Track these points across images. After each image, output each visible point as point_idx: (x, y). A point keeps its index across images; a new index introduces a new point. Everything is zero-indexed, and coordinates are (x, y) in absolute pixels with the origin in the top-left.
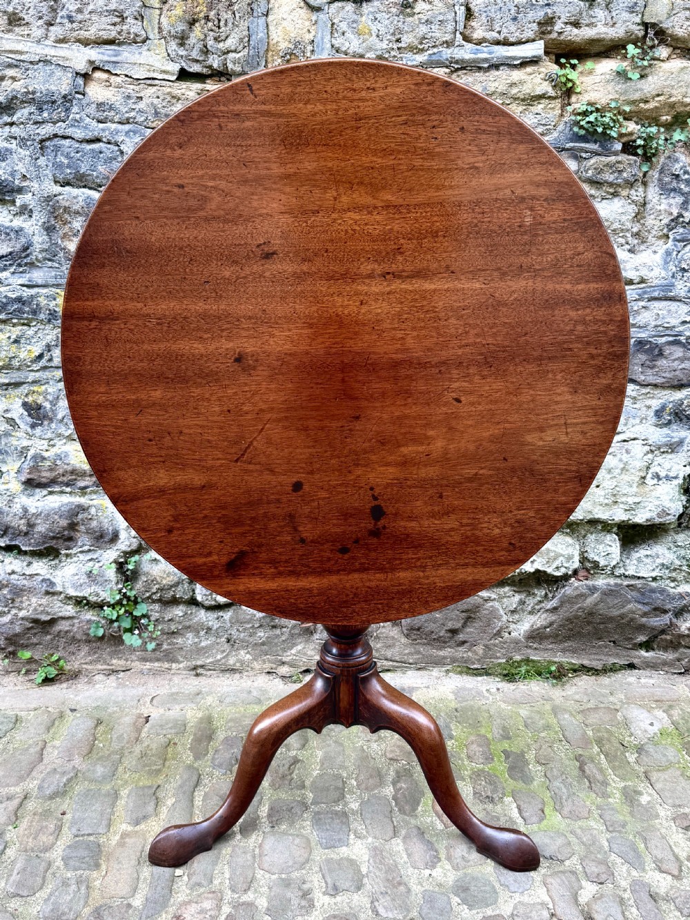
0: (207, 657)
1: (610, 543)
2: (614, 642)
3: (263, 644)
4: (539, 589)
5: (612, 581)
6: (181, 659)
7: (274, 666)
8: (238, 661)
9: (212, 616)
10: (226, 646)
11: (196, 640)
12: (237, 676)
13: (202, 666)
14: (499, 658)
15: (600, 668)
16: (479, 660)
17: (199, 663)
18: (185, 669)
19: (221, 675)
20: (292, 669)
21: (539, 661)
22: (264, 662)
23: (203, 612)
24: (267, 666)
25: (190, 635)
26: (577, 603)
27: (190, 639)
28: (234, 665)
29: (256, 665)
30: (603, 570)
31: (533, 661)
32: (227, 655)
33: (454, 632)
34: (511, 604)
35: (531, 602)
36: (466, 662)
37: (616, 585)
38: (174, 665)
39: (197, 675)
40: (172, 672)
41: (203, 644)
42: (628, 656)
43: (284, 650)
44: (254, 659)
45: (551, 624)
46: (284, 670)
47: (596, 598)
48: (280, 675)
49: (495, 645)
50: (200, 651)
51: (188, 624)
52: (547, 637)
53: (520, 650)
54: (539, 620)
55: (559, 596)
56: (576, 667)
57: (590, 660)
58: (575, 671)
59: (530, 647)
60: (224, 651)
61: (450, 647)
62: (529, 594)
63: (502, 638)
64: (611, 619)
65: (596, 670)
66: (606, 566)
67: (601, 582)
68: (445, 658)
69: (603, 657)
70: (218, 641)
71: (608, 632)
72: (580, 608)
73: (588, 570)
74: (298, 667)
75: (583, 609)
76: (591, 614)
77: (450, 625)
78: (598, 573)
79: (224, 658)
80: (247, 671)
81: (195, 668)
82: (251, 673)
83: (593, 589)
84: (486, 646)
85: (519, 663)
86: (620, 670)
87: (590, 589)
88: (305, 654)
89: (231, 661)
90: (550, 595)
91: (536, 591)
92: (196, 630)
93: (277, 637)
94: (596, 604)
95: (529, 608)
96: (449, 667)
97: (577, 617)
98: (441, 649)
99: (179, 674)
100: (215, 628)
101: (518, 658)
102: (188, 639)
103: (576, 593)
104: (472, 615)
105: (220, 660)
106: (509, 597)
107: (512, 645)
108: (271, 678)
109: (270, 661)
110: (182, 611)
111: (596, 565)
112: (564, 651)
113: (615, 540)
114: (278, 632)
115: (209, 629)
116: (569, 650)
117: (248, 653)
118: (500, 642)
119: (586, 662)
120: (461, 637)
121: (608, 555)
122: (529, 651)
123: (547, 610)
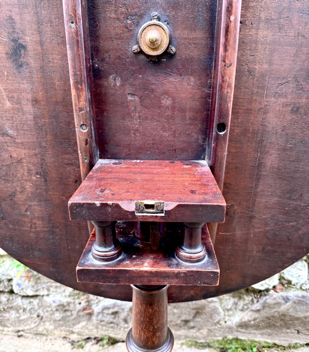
0: (26, 325)
1: (301, 268)
2: (298, 331)
3: (60, 320)
4: (247, 295)
5: (300, 293)
6: (9, 325)
7: (68, 333)
8: (45, 329)
9: (26, 301)
10: (37, 319)
11: (17, 315)
12: (44, 338)
13: (23, 331)
14: (218, 336)
15: (286, 345)
16: (204, 338)
17: (20, 329)
18: (12, 331)
19: (34, 337)
20: (79, 337)
21: (245, 340)
22: (61, 331)
23: (19, 299)
24: (63, 334)
25: (13, 312)
26: (274, 308)
27: (13, 315)
28: (43, 331)
29: (57, 332)
30: (294, 285)
31: (240, 340)
32: (38, 325)
33: (186, 322)
34: (228, 305)
35: (241, 304)
36: (195, 338)
37: (303, 297)
38: (6, 329)
39: (19, 336)
40: (4, 333)
41: (22, 318)
42: (306, 339)
43: (74, 325)
44: (56, 328)
45: (255, 319)
46: (74, 337)
47: (288, 306)
48: (72, 340)
49: (215, 329)
50: (20, 321)
51: (10, 306)
52: (252, 326)
53: (232, 332)
54: (247, 316)
55: (261, 301)
56: (270, 345)
57: (280, 341)
58: (269, 347)
59: (240, 331)
60: (35, 323)
61: (185, 329)
62: (240, 298)
63: (220, 325)
64: (298, 319)
65: (284, 347)
66: (297, 283)
67: (292, 294)
68: (180, 336)
69: (288, 339)
70: (32, 316)
71: (295, 325)
72: (276, 311)
73: (283, 285)
74: (83, 336)
75: (279, 313)
76: (284, 315)
77: (184, 318)
78: (290, 287)
79: (36, 326)
80: (51, 335)
81: (19, 331)
82: (53, 337)
83: (287, 300)
84: (209, 330)
85: (231, 342)
86: (300, 347)
87: (284, 299)
88: (87, 328)
89: (41, 329)
90: (255, 300)
91: (245, 297)
92: (17, 309)
93: (69, 316)
94: (288, 310)
95: (240, 307)
96: (183, 341)
97: (273, 317)
98: (178, 330)
99: (8, 335)
100: (28, 309)
101: (230, 337)
102: (12, 314)
103: (274, 302)
104: (200, 311)
105: (33, 328)
106: (226, 300)
107: (227, 330)
108: (65, 342)
109: (64, 330)
110: (6, 297)
111: (289, 282)
112: (262, 334)
113: (305, 266)
114: (69, 313)
115: (24, 310)
116: (266, 334)
117: (51, 324)
118: (219, 327)
119: (277, 342)
120: (192, 324)
121: (299, 276)
122: (238, 333)
123: (252, 311)
